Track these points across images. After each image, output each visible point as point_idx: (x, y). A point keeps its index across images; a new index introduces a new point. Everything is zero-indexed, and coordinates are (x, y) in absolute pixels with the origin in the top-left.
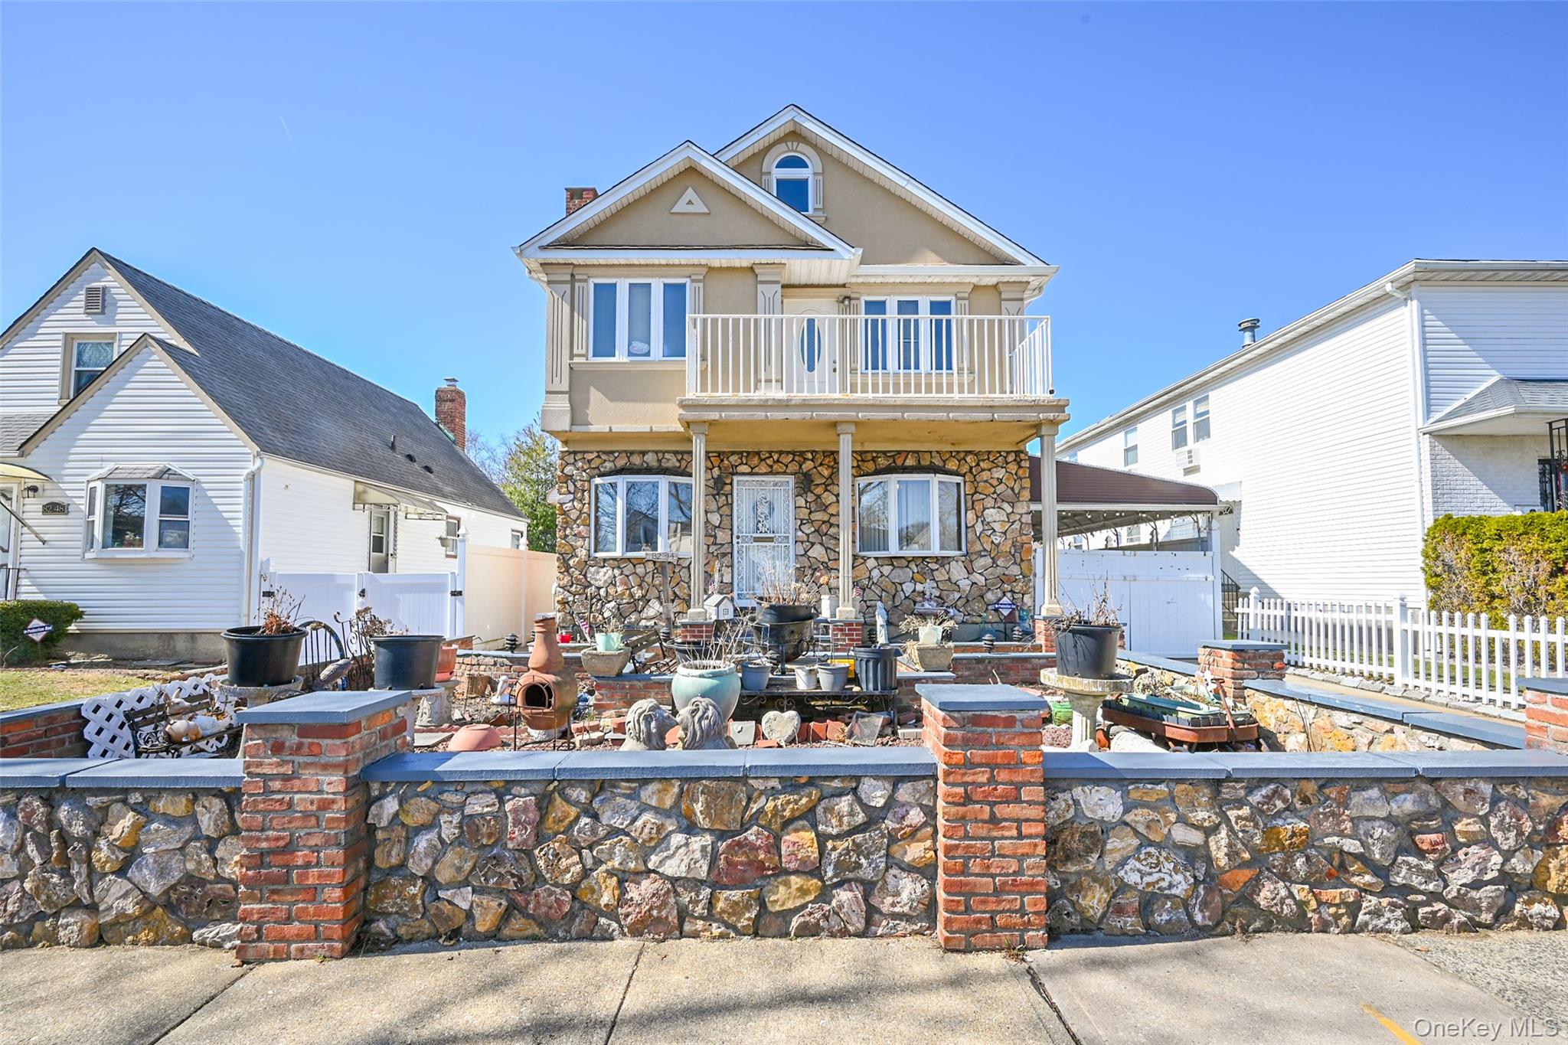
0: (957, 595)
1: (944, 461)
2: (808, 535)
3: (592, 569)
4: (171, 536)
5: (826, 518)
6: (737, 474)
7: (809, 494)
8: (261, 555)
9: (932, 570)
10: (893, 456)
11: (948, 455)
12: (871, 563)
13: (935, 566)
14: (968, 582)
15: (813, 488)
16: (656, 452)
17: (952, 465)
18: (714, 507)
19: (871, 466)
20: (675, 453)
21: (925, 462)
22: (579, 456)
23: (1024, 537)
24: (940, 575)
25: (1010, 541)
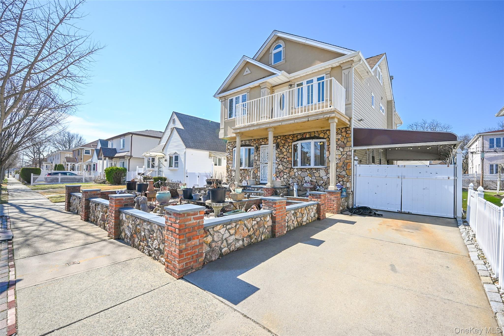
0: (322, 182)
1: (319, 134)
2: (278, 162)
3: (232, 172)
4: (176, 165)
5: (283, 157)
6: (261, 145)
7: (279, 149)
8: (186, 168)
9: (314, 173)
10: (303, 135)
11: (320, 132)
12: (295, 170)
13: (315, 171)
14: (326, 177)
15: (279, 147)
16: (245, 141)
17: (321, 136)
18: (256, 155)
19: (296, 139)
20: (248, 140)
21: (312, 136)
22: (230, 143)
23: (347, 161)
24: (317, 175)
25: (342, 162)
